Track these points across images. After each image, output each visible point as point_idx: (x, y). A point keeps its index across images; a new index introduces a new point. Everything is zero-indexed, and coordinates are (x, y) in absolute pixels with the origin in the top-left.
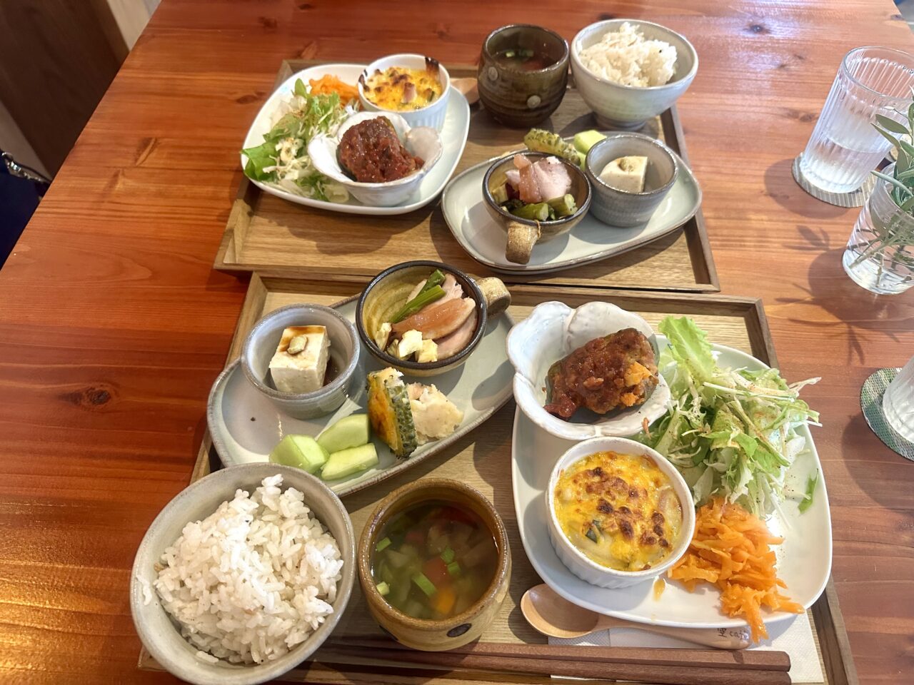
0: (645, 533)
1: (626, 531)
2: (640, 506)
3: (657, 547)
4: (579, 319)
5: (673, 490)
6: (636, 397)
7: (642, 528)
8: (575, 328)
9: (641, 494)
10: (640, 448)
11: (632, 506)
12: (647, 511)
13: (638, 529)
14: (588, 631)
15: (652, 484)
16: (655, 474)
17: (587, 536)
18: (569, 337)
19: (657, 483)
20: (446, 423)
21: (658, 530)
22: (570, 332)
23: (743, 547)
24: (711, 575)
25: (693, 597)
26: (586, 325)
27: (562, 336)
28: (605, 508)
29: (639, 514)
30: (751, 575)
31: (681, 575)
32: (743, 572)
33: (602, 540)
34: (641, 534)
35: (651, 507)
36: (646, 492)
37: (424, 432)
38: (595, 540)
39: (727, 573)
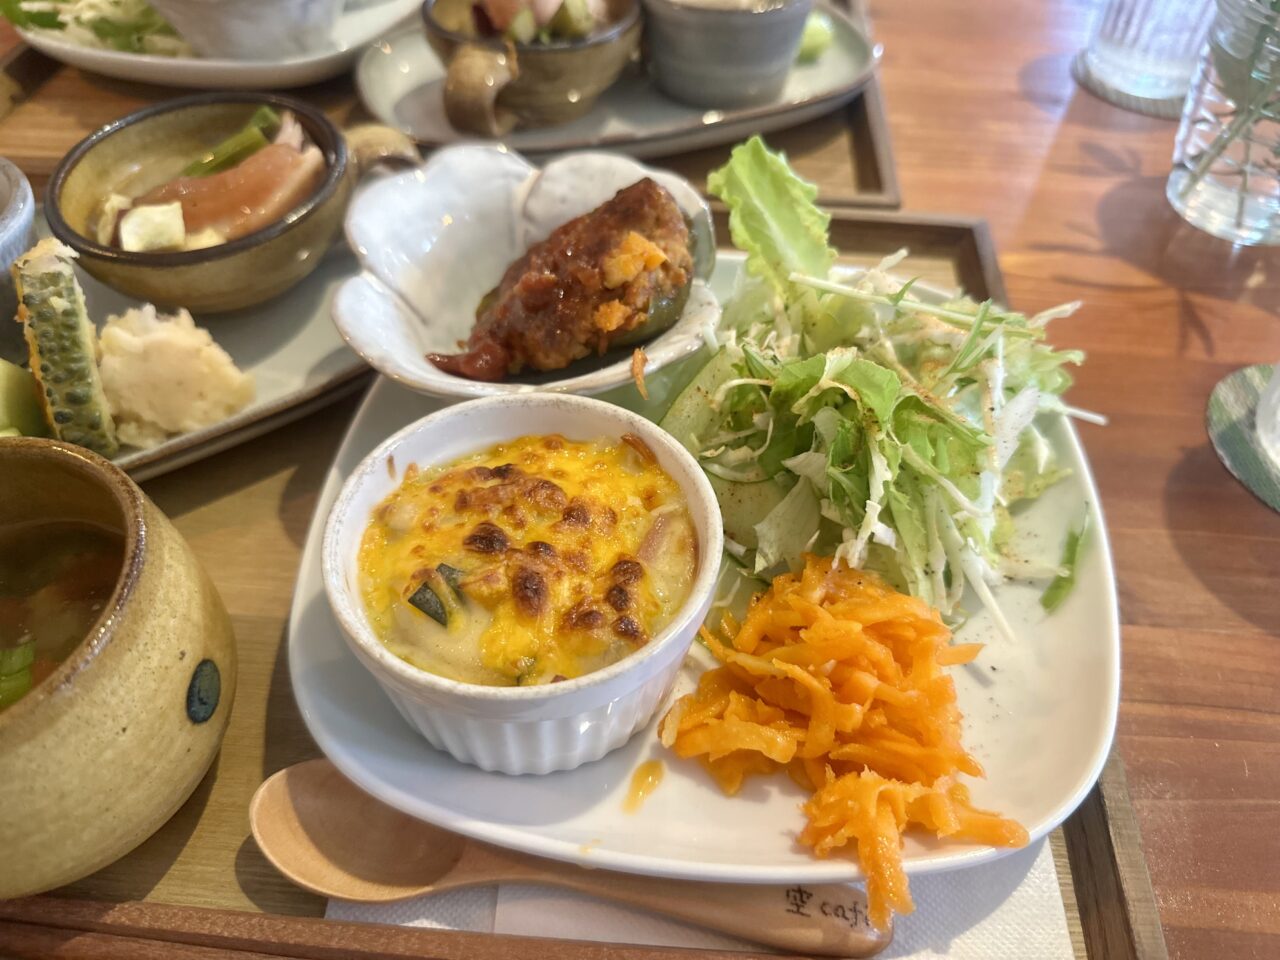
0: (580, 604)
1: (527, 593)
2: (586, 543)
3: (603, 635)
4: (546, 186)
5: (686, 514)
6: (629, 310)
7: (578, 590)
8: (537, 207)
9: (597, 519)
10: (615, 417)
11: (565, 540)
12: (604, 555)
13: (562, 593)
14: (427, 884)
15: (636, 502)
16: (645, 479)
17: (412, 601)
18: (527, 232)
19: (650, 499)
20: (201, 396)
21: (618, 596)
22: (527, 215)
23: (864, 662)
24: (779, 742)
25: (737, 809)
26: (563, 200)
27: (511, 231)
28: (486, 541)
29: (576, 561)
30: (887, 744)
31: (702, 743)
32: (864, 734)
33: (460, 619)
34: (569, 604)
35: (616, 548)
36: (614, 517)
37: (147, 415)
38: (440, 617)
39: (821, 736)
